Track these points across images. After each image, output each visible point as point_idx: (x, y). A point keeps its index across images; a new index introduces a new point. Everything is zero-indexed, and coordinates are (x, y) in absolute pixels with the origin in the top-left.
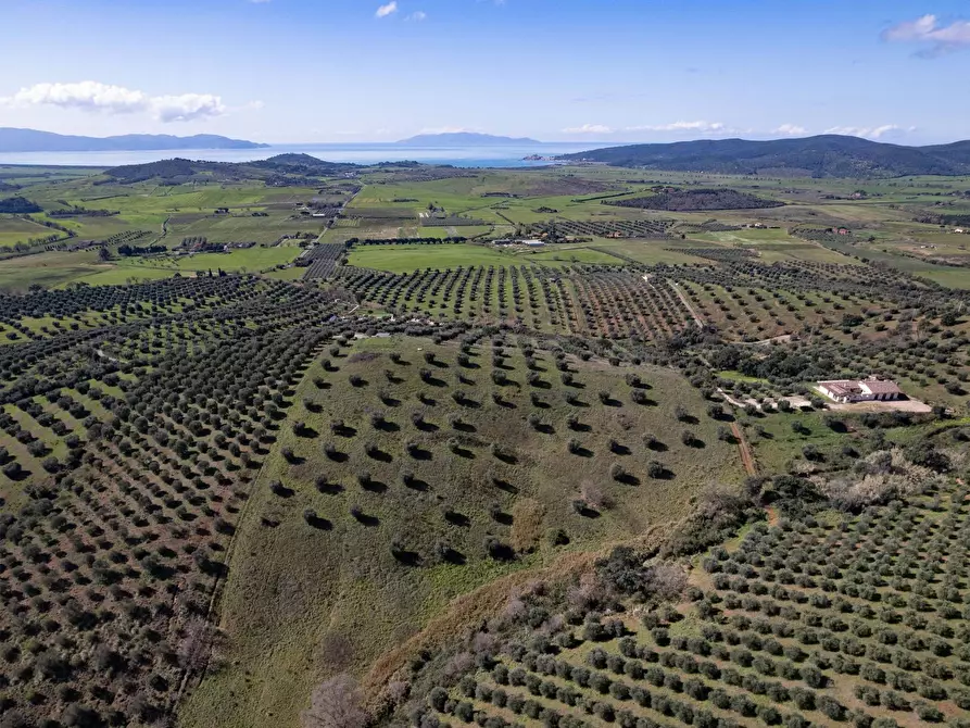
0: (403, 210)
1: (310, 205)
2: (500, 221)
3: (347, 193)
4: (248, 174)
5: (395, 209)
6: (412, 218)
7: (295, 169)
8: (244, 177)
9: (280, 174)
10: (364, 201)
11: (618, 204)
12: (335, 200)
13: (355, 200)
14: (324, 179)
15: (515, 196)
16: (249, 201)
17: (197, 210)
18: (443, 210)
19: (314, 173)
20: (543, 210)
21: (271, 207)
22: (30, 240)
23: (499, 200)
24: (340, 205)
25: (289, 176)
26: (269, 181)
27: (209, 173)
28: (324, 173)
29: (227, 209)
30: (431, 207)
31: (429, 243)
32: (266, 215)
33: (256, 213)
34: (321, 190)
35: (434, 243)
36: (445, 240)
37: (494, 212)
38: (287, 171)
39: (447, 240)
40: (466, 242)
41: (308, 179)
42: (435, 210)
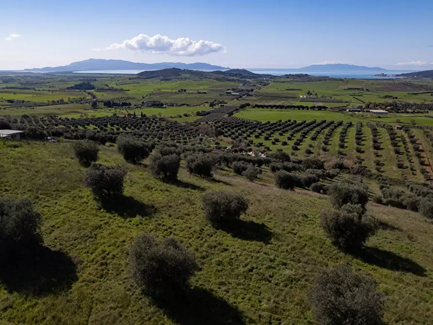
0: (290, 94)
1: (233, 90)
2: (355, 101)
3: (259, 86)
4: (208, 77)
8: (206, 78)
9: (226, 77)
10: (268, 89)
12: (250, 89)
14: (250, 80)
15: (367, 90)
16: (201, 88)
17: (170, 91)
18: (316, 95)
19: (245, 77)
22: (69, 99)
23: (357, 92)
24: (252, 90)
25: (231, 78)
26: (218, 79)
27: (188, 75)
28: (251, 78)
29: (185, 90)
30: (309, 93)
31: (299, 109)
32: (205, 93)
33: (200, 92)
34: (245, 83)
35: (303, 109)
36: (311, 108)
37: (352, 97)
38: (230, 76)
39: (313, 108)
40: (327, 109)
41: (241, 79)
42: (311, 94)
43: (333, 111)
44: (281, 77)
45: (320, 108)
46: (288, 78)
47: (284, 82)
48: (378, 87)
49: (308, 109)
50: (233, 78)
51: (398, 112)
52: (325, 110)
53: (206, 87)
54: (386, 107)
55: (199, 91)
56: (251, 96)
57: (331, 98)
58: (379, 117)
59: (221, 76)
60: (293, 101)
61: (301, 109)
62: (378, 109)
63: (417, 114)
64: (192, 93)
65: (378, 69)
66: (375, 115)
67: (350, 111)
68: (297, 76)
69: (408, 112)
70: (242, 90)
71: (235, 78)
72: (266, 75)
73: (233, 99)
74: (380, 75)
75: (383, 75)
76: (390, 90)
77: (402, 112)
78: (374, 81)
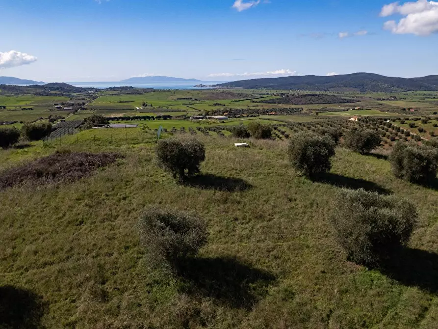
0: (125, 106)
1: (63, 104)
2: (190, 109)
3: (88, 99)
4: (26, 92)
5: (120, 106)
6: (132, 110)
7: (58, 89)
8: (23, 93)
9: (47, 92)
10: (99, 102)
11: (260, 102)
12: (81, 102)
13: (94, 102)
14: (75, 94)
15: (195, 99)
16: (22, 104)
18: (152, 106)
19: (68, 91)
20: (216, 105)
21: (36, 106)
23: (187, 102)
24: (84, 104)
25: (52, 92)
26: (37, 94)
28: (75, 91)
29: (4, 107)
30: (144, 104)
31: (145, 120)
32: (31, 109)
33: (25, 109)
34: (72, 98)
35: (149, 119)
36: (157, 118)
37: (186, 106)
38: (51, 90)
39: (159, 118)
40: (172, 118)
41: (64, 93)
42: (146, 105)
43: (179, 120)
44: (107, 90)
45: (165, 118)
46: (114, 90)
47: (113, 95)
48: (204, 96)
49: (154, 119)
50: (55, 92)
51: (236, 117)
52: (171, 119)
53: (28, 102)
54: (223, 113)
55: (22, 107)
56: (86, 109)
57: (168, 108)
58: (223, 122)
59: (42, 90)
60: (132, 112)
61: (147, 119)
62: (217, 115)
63: (252, 118)
64: (15, 110)
65: (193, 80)
66: (218, 121)
67: (194, 118)
68: (122, 88)
69: (243, 117)
70: (73, 105)
71: (58, 93)
72: (89, 88)
73: (69, 114)
74: (199, 86)
75: (202, 86)
76: (216, 98)
77: (239, 117)
78: (198, 92)
